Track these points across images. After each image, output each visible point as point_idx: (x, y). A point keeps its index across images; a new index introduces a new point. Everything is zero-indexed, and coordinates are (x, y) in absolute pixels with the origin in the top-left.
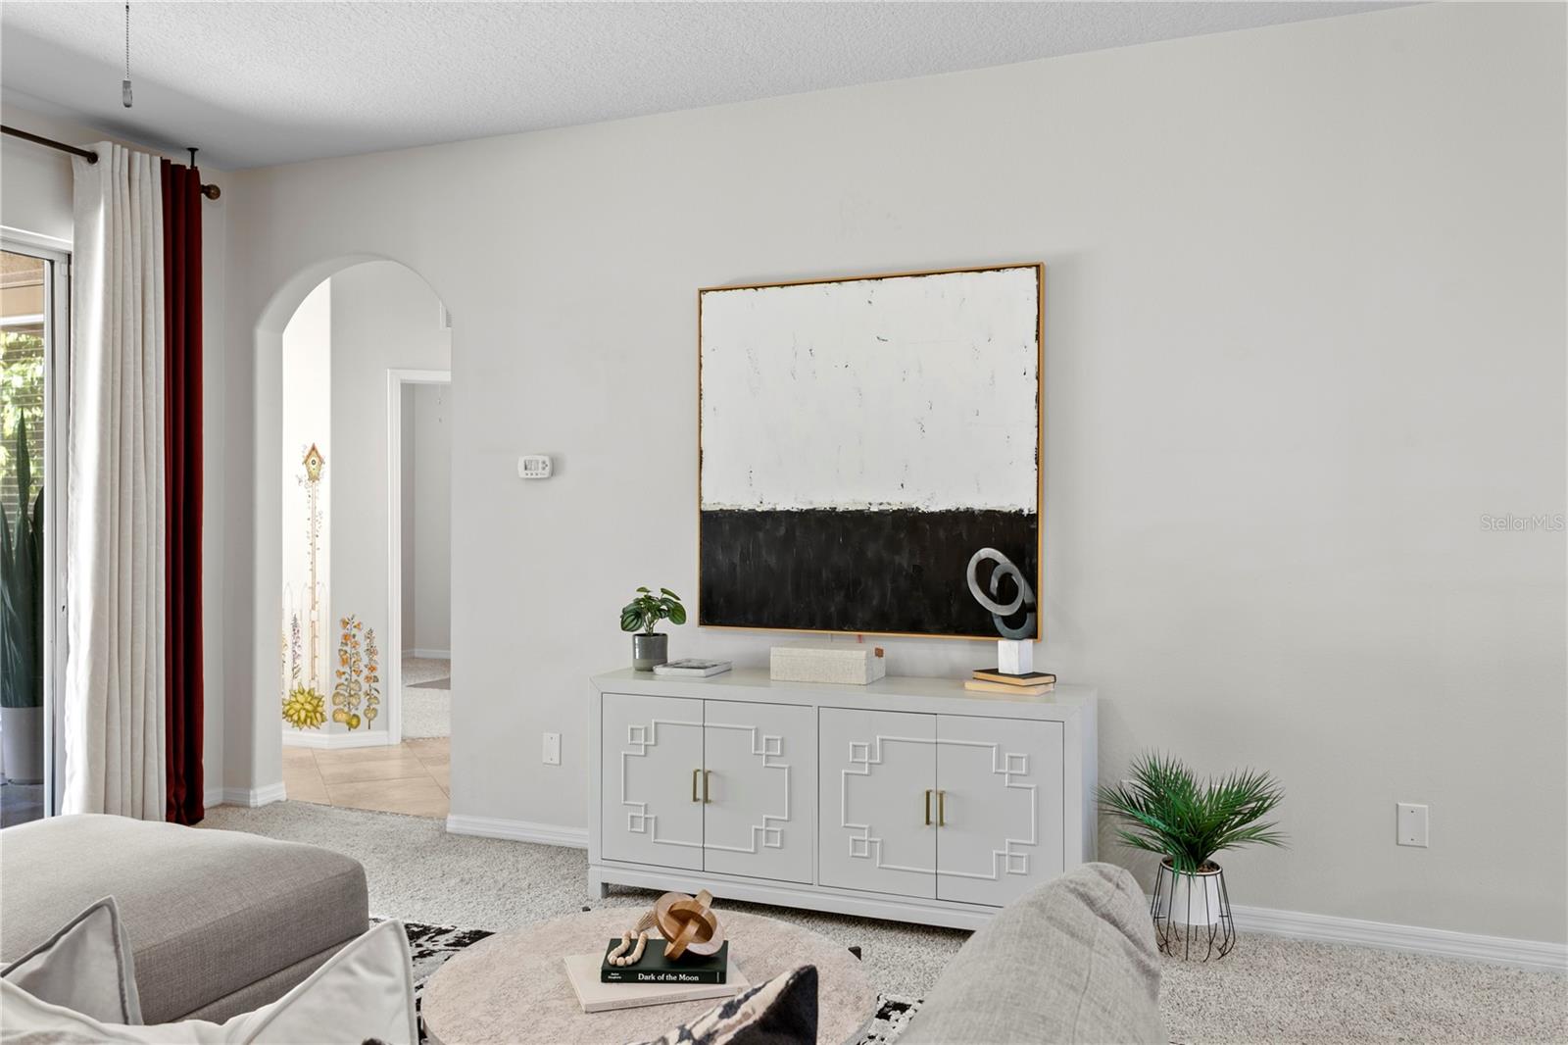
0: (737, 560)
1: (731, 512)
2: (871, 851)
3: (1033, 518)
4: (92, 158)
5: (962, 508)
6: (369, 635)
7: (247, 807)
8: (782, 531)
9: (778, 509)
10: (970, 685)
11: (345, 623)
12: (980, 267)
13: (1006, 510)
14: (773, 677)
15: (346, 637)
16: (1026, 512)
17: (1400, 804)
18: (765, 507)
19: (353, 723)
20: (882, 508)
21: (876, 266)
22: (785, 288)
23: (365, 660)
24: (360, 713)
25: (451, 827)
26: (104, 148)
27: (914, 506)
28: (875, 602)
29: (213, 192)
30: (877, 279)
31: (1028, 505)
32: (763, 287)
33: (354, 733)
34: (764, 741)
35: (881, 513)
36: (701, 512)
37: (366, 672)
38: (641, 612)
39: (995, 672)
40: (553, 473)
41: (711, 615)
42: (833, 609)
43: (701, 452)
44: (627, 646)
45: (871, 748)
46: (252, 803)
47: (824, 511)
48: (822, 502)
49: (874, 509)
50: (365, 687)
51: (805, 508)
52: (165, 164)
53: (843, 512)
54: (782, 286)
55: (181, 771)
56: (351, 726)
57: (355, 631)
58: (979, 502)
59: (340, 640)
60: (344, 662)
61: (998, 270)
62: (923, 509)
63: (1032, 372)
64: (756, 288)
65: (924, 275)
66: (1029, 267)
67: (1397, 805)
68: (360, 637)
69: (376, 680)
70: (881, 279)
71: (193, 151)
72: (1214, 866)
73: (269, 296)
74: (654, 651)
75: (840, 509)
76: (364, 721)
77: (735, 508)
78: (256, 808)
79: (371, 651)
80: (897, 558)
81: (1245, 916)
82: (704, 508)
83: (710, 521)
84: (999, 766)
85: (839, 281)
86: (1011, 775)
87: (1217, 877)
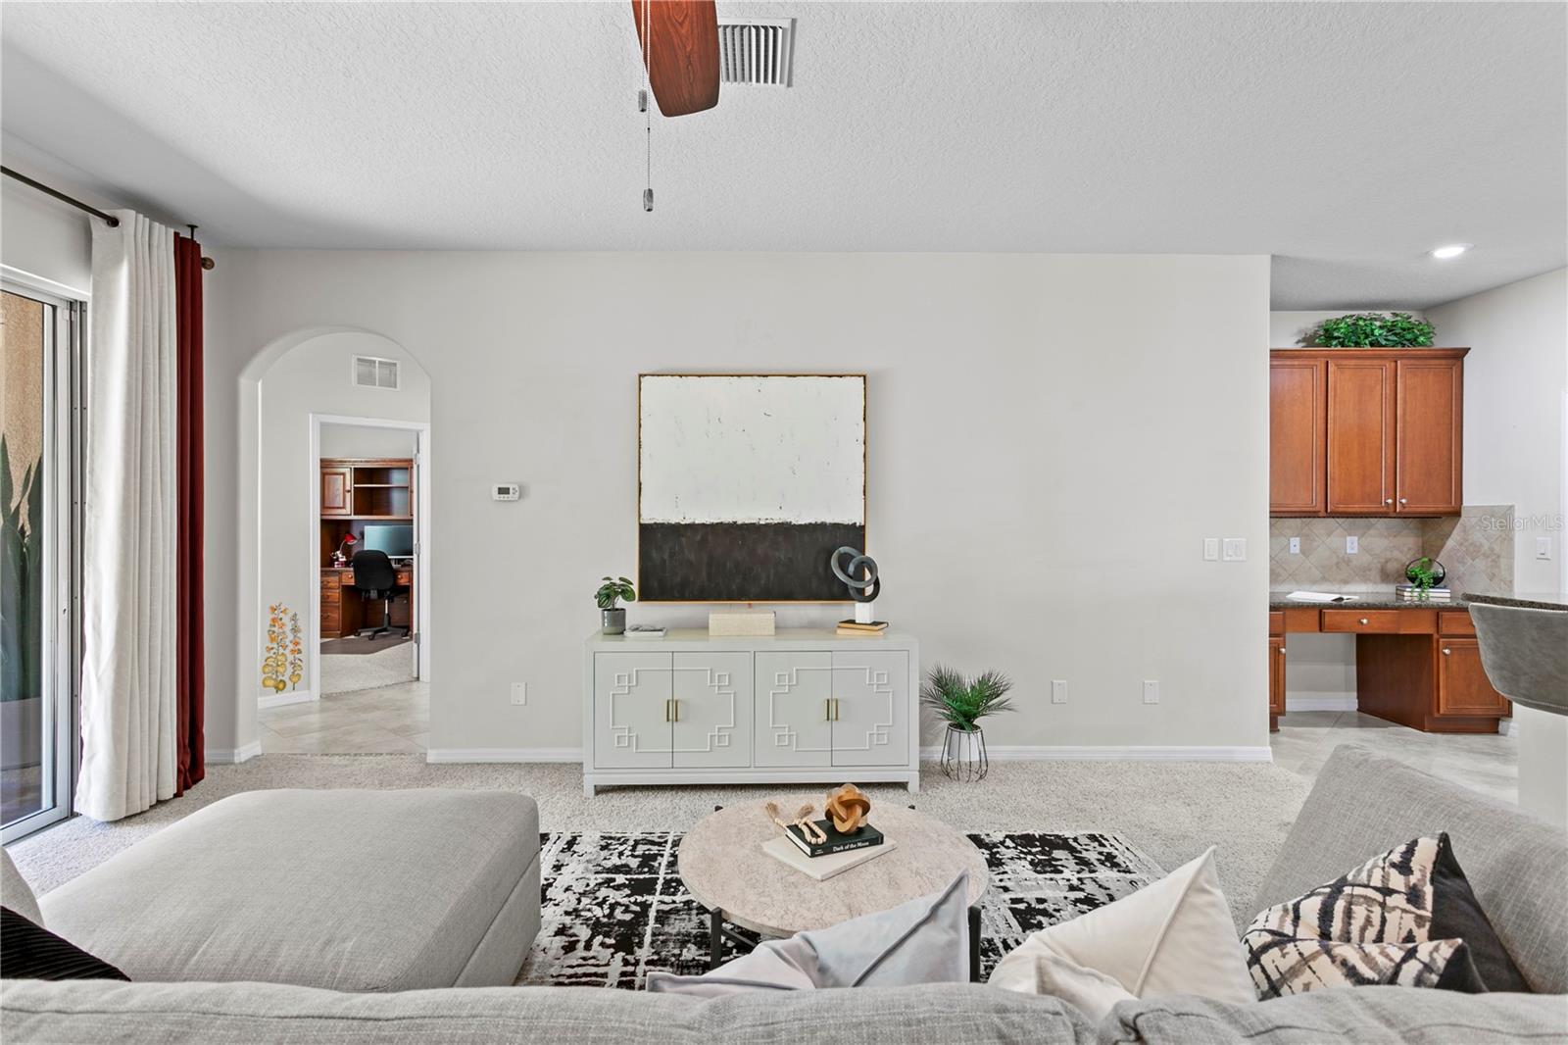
0: (666, 557)
1: (662, 525)
2: (789, 740)
3: (863, 528)
4: (113, 222)
5: (819, 522)
6: (294, 618)
7: (233, 763)
8: (699, 538)
9: (697, 522)
10: (839, 631)
11: (273, 610)
13: (846, 523)
14: (711, 632)
15: (274, 620)
16: (858, 524)
17: (1055, 681)
18: (688, 521)
19: (280, 686)
20: (768, 521)
21: (764, 368)
22: (702, 378)
23: (290, 637)
24: (286, 678)
25: (430, 759)
26: (126, 216)
27: (788, 521)
28: (763, 582)
29: (209, 264)
30: (764, 376)
31: (859, 521)
32: (686, 376)
33: (281, 695)
34: (717, 678)
35: (767, 525)
36: (640, 525)
37: (291, 646)
38: (607, 594)
39: (853, 622)
40: (520, 497)
41: (646, 595)
42: (734, 587)
43: (640, 484)
44: (596, 617)
45: (790, 676)
46: (237, 760)
47: (729, 524)
48: (727, 518)
49: (762, 522)
50: (290, 658)
51: (715, 522)
52: (176, 236)
53: (742, 525)
54: (700, 376)
55: (187, 741)
56: (278, 689)
57: (281, 615)
58: (830, 518)
59: (270, 623)
60: (272, 640)
61: (841, 376)
62: (794, 522)
63: (861, 439)
64: (681, 376)
65: (796, 376)
66: (860, 376)
67: (1052, 683)
68: (286, 620)
69: (299, 652)
70: (767, 376)
71: (193, 227)
72: (977, 727)
74: (617, 624)
75: (739, 522)
76: (289, 684)
77: (666, 522)
78: (241, 763)
79: (295, 630)
80: (777, 554)
82: (642, 522)
83: (647, 531)
84: (870, 681)
85: (739, 376)
86: (878, 685)
87: (979, 734)
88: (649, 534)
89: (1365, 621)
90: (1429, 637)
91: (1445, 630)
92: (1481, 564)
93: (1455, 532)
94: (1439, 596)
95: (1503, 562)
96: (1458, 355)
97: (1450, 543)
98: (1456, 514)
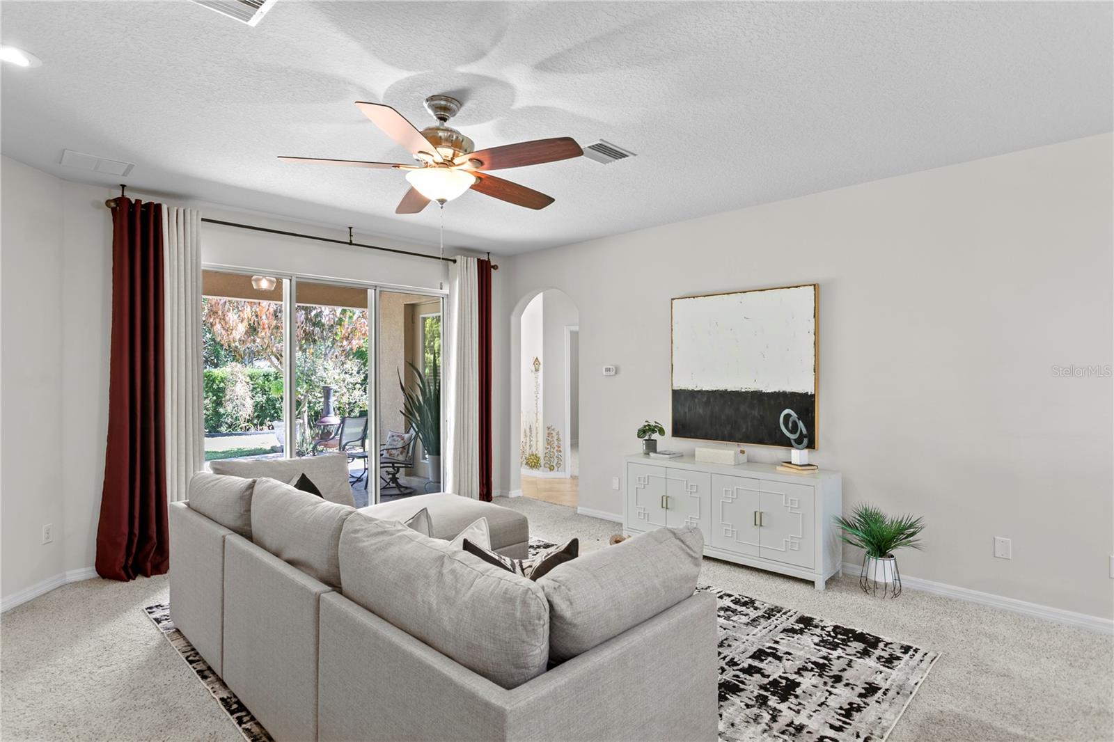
0: (687, 410)
1: (684, 390)
2: (732, 534)
3: (813, 396)
4: (455, 261)
5: (781, 391)
6: (558, 434)
7: (508, 497)
8: (705, 399)
9: (704, 389)
10: (779, 468)
11: (549, 428)
12: (789, 286)
13: (800, 392)
14: (696, 459)
15: (549, 434)
16: (809, 393)
17: (996, 537)
18: (698, 389)
19: (552, 468)
20: (747, 390)
21: (744, 287)
23: (556, 443)
24: (554, 464)
25: (579, 512)
26: (458, 258)
27: (760, 390)
28: (744, 430)
29: (495, 267)
30: (744, 292)
31: (811, 391)
33: (552, 472)
34: (690, 486)
35: (746, 392)
36: (673, 390)
37: (556, 448)
38: (645, 431)
39: (790, 463)
40: (616, 373)
41: (676, 433)
42: (726, 432)
43: (672, 365)
44: (640, 444)
45: (732, 492)
46: (510, 496)
47: (722, 391)
48: (721, 387)
49: (743, 390)
50: (556, 454)
51: (715, 389)
52: (478, 260)
53: (730, 392)
54: (704, 296)
55: (484, 482)
56: (550, 469)
57: (552, 432)
58: (789, 388)
59: (546, 435)
60: (548, 444)
61: (797, 287)
62: (764, 391)
63: (812, 331)
64: (694, 297)
65: (764, 290)
66: (810, 285)
67: (994, 539)
68: (554, 434)
69: (560, 451)
70: (746, 292)
71: (488, 253)
72: (892, 556)
73: (516, 303)
74: (651, 446)
75: (729, 390)
76: (556, 468)
77: (686, 389)
78: (511, 498)
79: (558, 440)
80: (753, 412)
81: (908, 581)
82: (674, 388)
83: (676, 394)
84: (786, 503)
85: (728, 294)
86: (791, 508)
88: (677, 396)
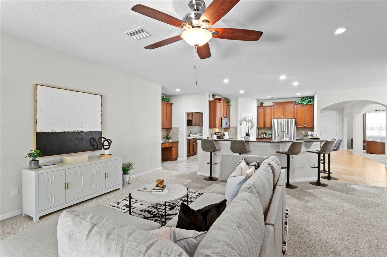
2: (96, 186)
3: (101, 132)
5: (91, 131)
9: (57, 132)
12: (94, 94)
13: (97, 131)
18: (54, 131)
20: (78, 131)
22: (58, 89)
27: (84, 131)
30: (77, 91)
31: (100, 130)
32: (53, 87)
34: (78, 174)
36: (36, 133)
39: (104, 155)
43: (36, 120)
45: (97, 170)
49: (76, 131)
51: (63, 131)
54: (58, 88)
61: (96, 95)
63: (101, 111)
64: (51, 87)
65: (85, 93)
66: (100, 95)
67: (135, 162)
70: (78, 92)
75: (70, 131)
77: (46, 132)
82: (37, 132)
85: (70, 90)
86: (115, 168)
87: (128, 175)
88: (39, 136)
89: (166, 145)
90: (171, 147)
91: (173, 146)
92: (175, 135)
93: (171, 131)
94: (170, 141)
95: (177, 135)
96: (172, 104)
97: (171, 132)
98: (172, 128)
